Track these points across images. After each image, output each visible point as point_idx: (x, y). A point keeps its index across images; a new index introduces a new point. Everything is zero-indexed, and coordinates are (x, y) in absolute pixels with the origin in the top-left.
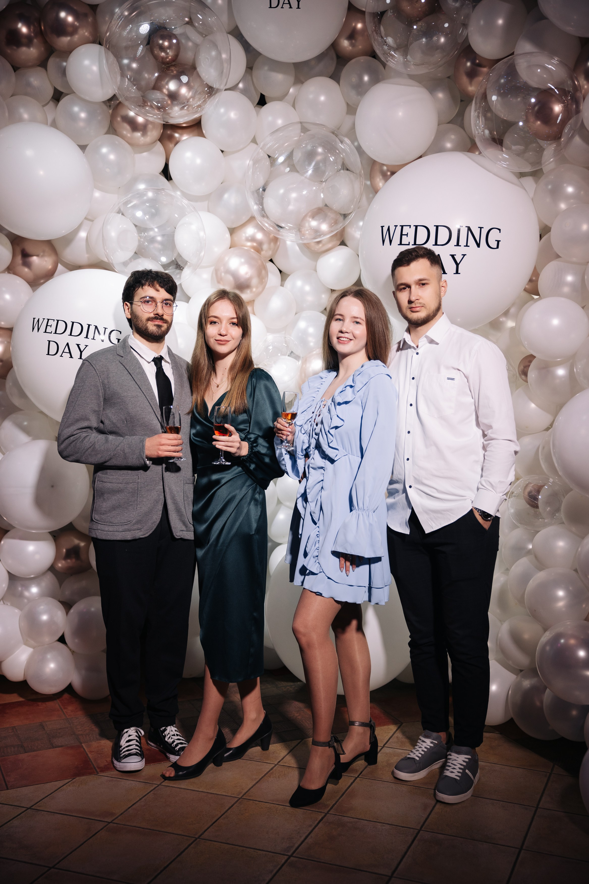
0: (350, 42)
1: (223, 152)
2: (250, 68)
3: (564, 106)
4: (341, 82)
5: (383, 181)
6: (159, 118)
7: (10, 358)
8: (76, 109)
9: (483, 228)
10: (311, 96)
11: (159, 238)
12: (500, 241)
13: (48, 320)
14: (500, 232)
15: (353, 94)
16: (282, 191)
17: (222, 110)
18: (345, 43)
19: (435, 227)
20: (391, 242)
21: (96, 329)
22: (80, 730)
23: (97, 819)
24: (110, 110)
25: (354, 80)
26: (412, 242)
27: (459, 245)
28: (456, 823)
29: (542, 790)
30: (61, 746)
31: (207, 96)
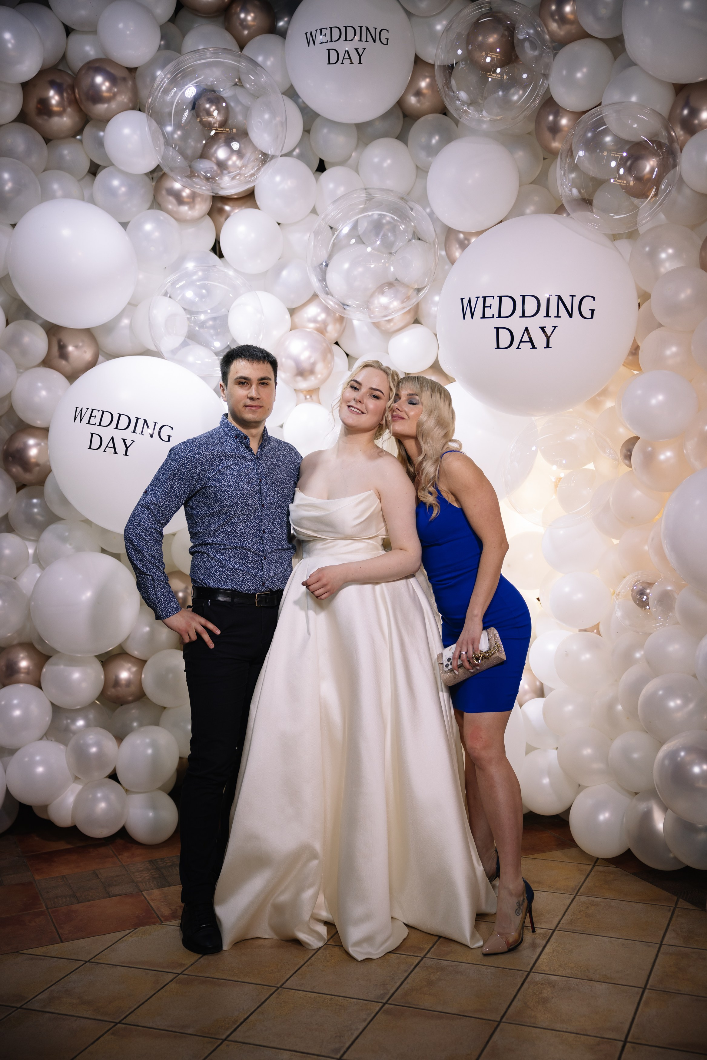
0: (417, 98)
1: (280, 225)
2: (307, 131)
3: (660, 159)
4: (410, 142)
5: (460, 251)
6: (208, 190)
7: (49, 461)
8: (116, 183)
9: (575, 296)
10: (376, 160)
12: (595, 310)
13: (92, 410)
14: (594, 300)
15: (423, 155)
16: (346, 266)
17: (278, 179)
18: (413, 100)
19: (522, 297)
20: (472, 315)
21: (145, 423)
22: (139, 878)
23: (164, 970)
24: (153, 182)
25: (423, 140)
26: (496, 315)
27: (549, 316)
28: (571, 964)
29: (666, 925)
30: (119, 895)
31: (261, 164)
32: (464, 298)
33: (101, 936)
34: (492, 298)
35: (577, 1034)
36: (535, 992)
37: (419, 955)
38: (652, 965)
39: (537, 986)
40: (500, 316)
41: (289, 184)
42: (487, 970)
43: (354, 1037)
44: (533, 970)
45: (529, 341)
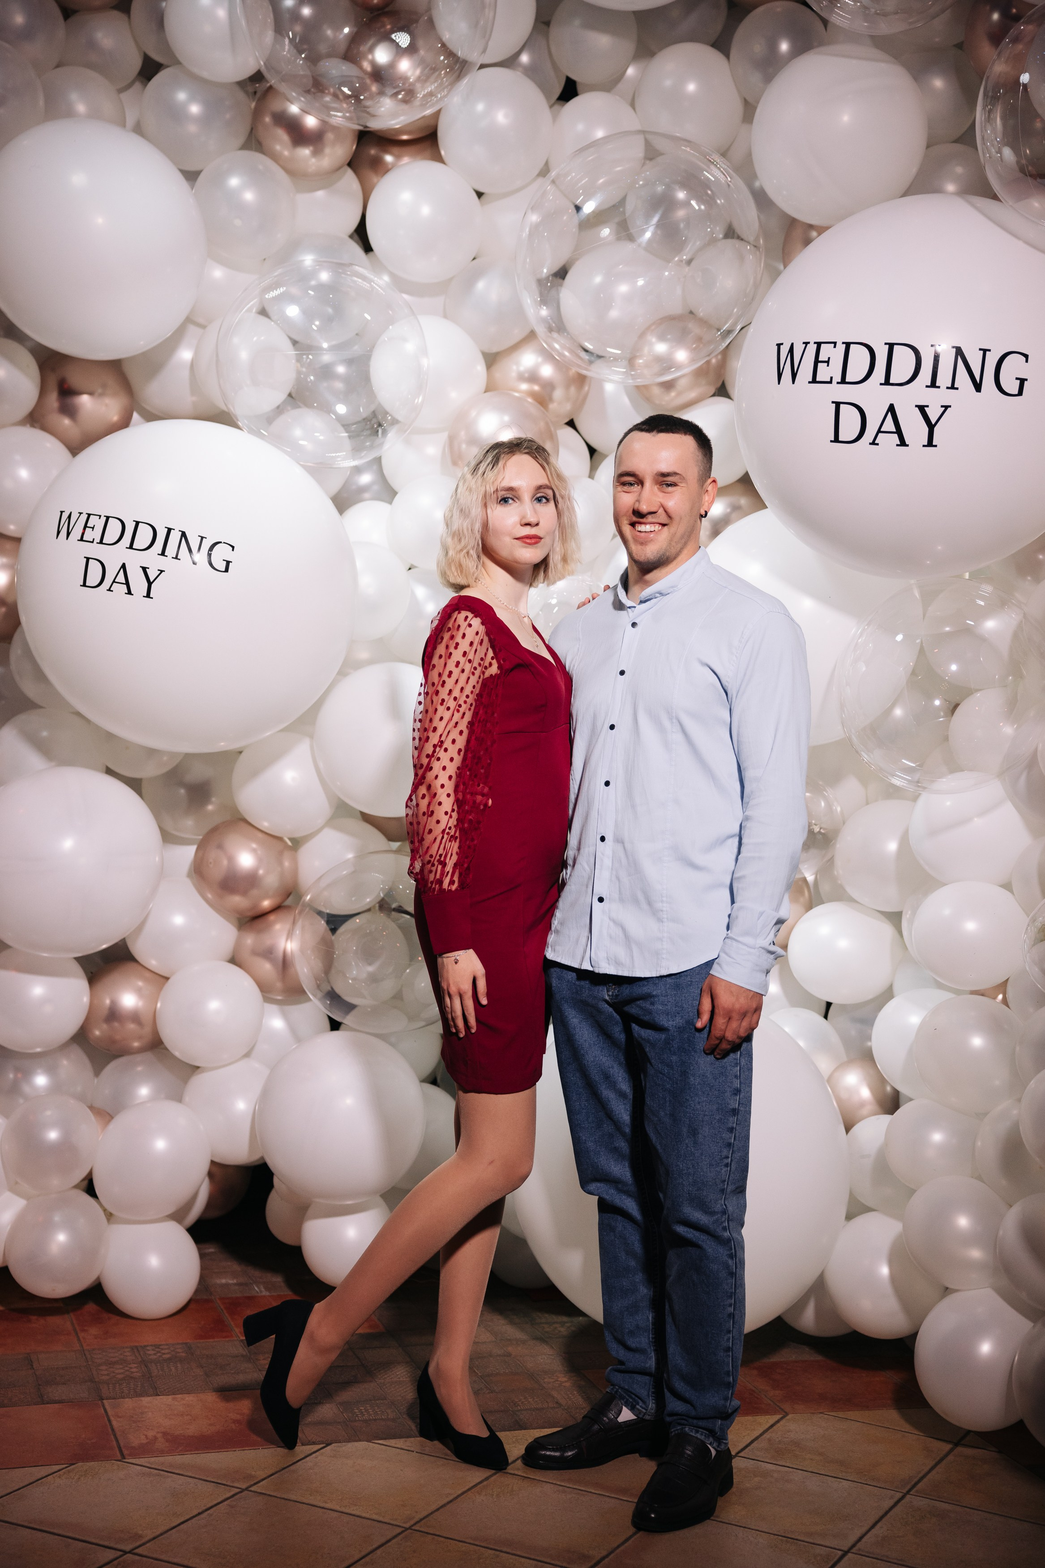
1: (483, 197)
2: (543, 22)
4: (734, 52)
6: (351, 120)
8: (181, 96)
9: (989, 350)
10: (668, 83)
11: (341, 369)
12: (1026, 380)
13: (89, 515)
14: (1027, 361)
15: (756, 78)
16: (598, 279)
17: (480, 107)
19: (888, 346)
20: (794, 375)
21: (183, 538)
22: (105, 1375)
24: (253, 101)
26: (838, 378)
27: (937, 385)
30: (61, 1402)
31: (444, 73)
32: (782, 344)
34: (833, 345)
40: (843, 381)
45: (895, 431)
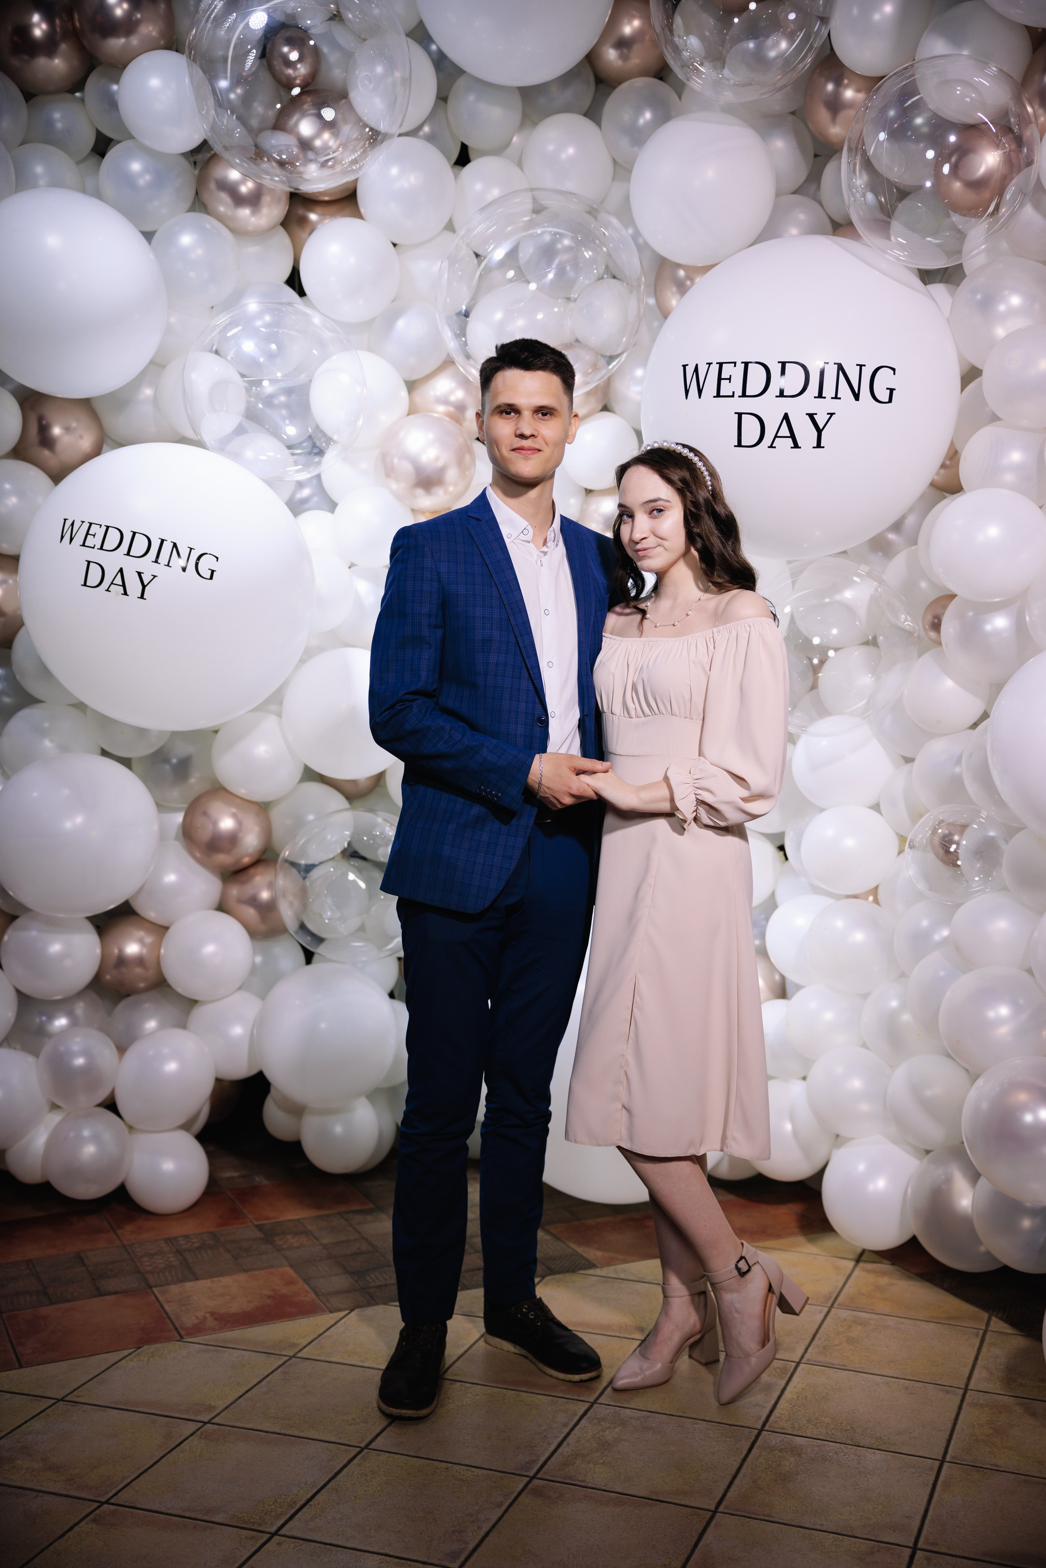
0: (619, 51)
1: (397, 247)
2: (442, 98)
3: (1004, 153)
4: (604, 122)
5: (677, 296)
6: (284, 183)
7: (19, 608)
8: (136, 166)
9: (865, 365)
10: (551, 148)
12: (895, 389)
13: (89, 524)
14: (894, 374)
15: (624, 143)
16: (499, 316)
17: (395, 171)
18: (611, 54)
19: (780, 364)
20: (700, 392)
21: (174, 549)
22: (148, 1266)
23: (182, 1416)
24: (195, 169)
25: (627, 117)
26: (739, 392)
27: (823, 396)
28: (825, 1418)
29: (973, 1358)
30: (115, 1293)
31: (368, 143)
32: (687, 365)
33: (84, 1358)
34: (734, 364)
35: (837, 1534)
36: (770, 1463)
37: (586, 1400)
38: (952, 1422)
39: (773, 1454)
40: (744, 395)
41: (412, 180)
42: (694, 1426)
43: (482, 1533)
44: (767, 1428)
45: (789, 435)
